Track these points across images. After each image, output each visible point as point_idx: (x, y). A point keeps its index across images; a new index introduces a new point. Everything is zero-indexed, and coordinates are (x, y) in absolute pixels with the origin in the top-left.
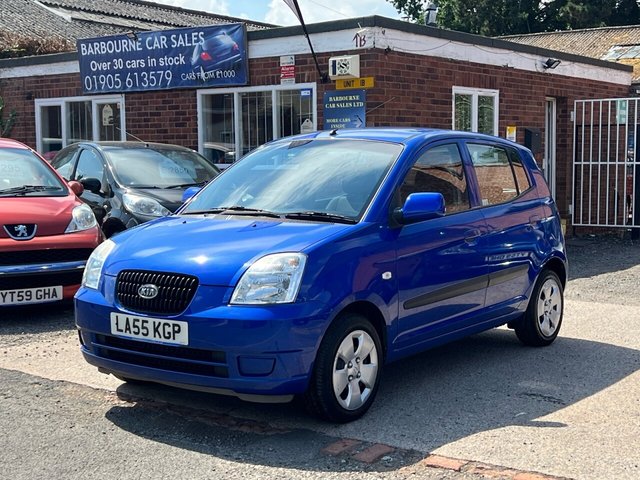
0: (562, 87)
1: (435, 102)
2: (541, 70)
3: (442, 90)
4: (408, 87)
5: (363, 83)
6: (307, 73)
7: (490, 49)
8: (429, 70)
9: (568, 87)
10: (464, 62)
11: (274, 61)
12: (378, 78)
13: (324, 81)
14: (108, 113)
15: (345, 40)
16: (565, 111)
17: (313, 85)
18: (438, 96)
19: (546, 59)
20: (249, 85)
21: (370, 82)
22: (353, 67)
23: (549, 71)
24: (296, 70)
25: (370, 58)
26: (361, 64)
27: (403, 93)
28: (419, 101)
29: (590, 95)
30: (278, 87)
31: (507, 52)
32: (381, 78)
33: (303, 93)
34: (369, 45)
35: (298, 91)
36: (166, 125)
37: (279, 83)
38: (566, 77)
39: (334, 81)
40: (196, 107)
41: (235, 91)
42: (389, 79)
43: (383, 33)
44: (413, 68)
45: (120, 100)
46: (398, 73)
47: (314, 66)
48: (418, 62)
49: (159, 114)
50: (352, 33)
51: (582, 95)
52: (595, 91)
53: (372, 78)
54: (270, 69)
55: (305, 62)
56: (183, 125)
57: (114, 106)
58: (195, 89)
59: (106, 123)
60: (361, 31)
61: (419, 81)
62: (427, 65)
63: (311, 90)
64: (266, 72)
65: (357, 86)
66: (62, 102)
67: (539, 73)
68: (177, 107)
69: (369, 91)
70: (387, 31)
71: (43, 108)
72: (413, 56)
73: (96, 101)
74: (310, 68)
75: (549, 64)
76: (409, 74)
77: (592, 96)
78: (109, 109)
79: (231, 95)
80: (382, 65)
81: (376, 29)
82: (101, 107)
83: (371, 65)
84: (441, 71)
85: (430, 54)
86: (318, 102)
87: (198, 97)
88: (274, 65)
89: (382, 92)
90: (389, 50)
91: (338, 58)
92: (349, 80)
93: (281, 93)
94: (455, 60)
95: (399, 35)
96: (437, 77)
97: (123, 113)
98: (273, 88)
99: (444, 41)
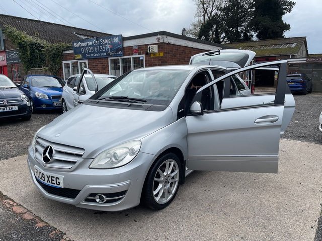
1: (185, 61)
3: (187, 58)
7: (204, 45)
8: (183, 51)
12: (164, 53)
13: (147, 54)
15: (153, 40)
17: (144, 55)
20: (124, 56)
21: (162, 54)
22: (155, 49)
24: (138, 50)
25: (161, 45)
26: (159, 48)
27: (174, 58)
28: (179, 61)
30: (134, 56)
31: (210, 45)
32: (166, 53)
33: (141, 58)
34: (161, 41)
35: (139, 58)
36: (100, 69)
39: (150, 54)
40: (108, 63)
41: (120, 58)
42: (168, 53)
43: (166, 37)
44: (177, 50)
45: (86, 61)
47: (143, 49)
48: (179, 48)
49: (97, 66)
50: (156, 37)
55: (141, 48)
56: (104, 69)
57: (85, 63)
58: (107, 58)
59: (82, 68)
60: (159, 36)
61: (180, 54)
62: (182, 49)
63: (143, 57)
64: (129, 51)
65: (158, 55)
66: (70, 62)
68: (102, 63)
69: (162, 57)
70: (168, 37)
71: (65, 64)
72: (177, 45)
73: (79, 62)
74: (143, 50)
76: (176, 52)
78: (83, 64)
79: (119, 59)
80: (166, 48)
81: (164, 36)
82: (81, 63)
83: (162, 48)
84: (187, 51)
85: (183, 45)
86: (146, 61)
87: (109, 60)
88: (131, 49)
89: (166, 58)
90: (169, 43)
91: (151, 46)
92: (155, 54)
93: (134, 58)
94: (192, 47)
95: (172, 38)
96: (185, 53)
97: (87, 65)
98: (131, 57)
99: (188, 41)
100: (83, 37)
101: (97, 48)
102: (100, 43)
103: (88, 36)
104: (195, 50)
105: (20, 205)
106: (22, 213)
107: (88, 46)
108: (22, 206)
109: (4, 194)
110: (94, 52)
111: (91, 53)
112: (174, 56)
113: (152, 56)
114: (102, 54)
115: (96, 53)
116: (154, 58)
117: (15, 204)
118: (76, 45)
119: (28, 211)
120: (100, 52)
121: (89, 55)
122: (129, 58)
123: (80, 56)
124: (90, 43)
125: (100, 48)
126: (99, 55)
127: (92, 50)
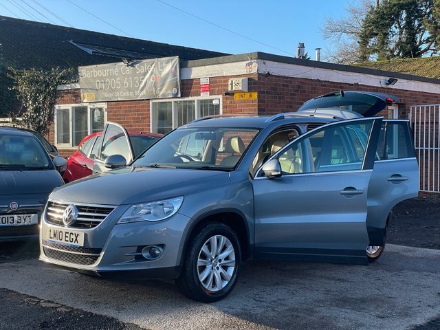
0: (401, 97)
2: (384, 86)
4: (283, 98)
5: (251, 95)
6: (217, 89)
8: (299, 87)
9: (406, 97)
10: (325, 81)
11: (197, 81)
12: (260, 93)
13: (227, 94)
14: (97, 114)
15: (240, 68)
16: (404, 113)
17: (221, 97)
19: (388, 79)
20: (181, 97)
21: (255, 96)
22: (243, 85)
23: (390, 86)
24: (210, 87)
26: (250, 84)
27: (280, 102)
29: (424, 102)
30: (199, 98)
31: (358, 74)
32: (264, 92)
33: (215, 102)
34: (254, 71)
35: (211, 101)
37: (200, 95)
38: (404, 90)
39: (233, 94)
40: (149, 110)
41: (173, 101)
42: (268, 93)
43: (264, 63)
44: (287, 86)
45: (104, 106)
46: (275, 89)
47: (219, 84)
48: (291, 82)
49: (127, 115)
50: (243, 64)
51: (417, 102)
52: (427, 99)
53: (256, 93)
54: (194, 86)
55: (215, 82)
56: (141, 122)
58: (148, 100)
59: (96, 120)
60: (250, 62)
61: (291, 94)
62: (297, 84)
63: (219, 100)
64: (191, 88)
65: (247, 97)
66: (69, 107)
67: (383, 88)
68: (138, 111)
69: (255, 100)
70: (267, 62)
71: (59, 110)
72: (285, 78)
73: (90, 107)
74: (218, 86)
75: (390, 82)
76: (283, 90)
77: (425, 103)
78: (97, 111)
79: (170, 103)
80: (263, 84)
81: (259, 61)
82: (93, 110)
83: (255, 83)
84: (307, 87)
85: (299, 76)
86: (224, 107)
87: (151, 104)
88: (197, 83)
90: (269, 74)
91: (234, 79)
92: (242, 93)
93: (201, 101)
94: (318, 80)
95: (275, 64)
97: (106, 114)
98: (195, 98)
99: (310, 68)
100: (90, 51)
101: (128, 80)
104: (322, 85)
106: (56, 308)
108: (53, 302)
110: (122, 89)
111: (116, 90)
112: (280, 98)
113: (237, 97)
114: (137, 93)
115: (125, 90)
116: (239, 101)
117: (43, 301)
120: (133, 89)
121: (111, 94)
122: (191, 102)
123: (91, 96)
124: (115, 71)
125: (134, 82)
126: (131, 94)
127: (117, 85)
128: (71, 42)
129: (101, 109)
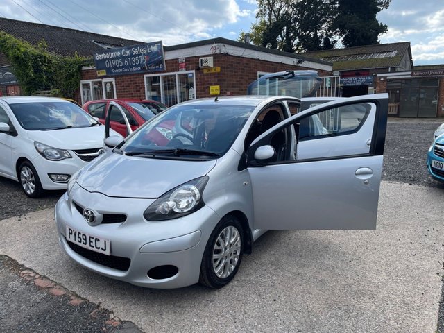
1: (249, 79)
2: (296, 65)
3: (253, 73)
4: (237, 72)
5: (215, 70)
6: (191, 66)
7: (274, 55)
8: (247, 64)
11: (176, 61)
12: (222, 68)
13: (198, 69)
14: (109, 86)
15: (207, 50)
17: (194, 72)
18: (251, 76)
19: (299, 60)
20: (166, 72)
21: (218, 69)
22: (210, 62)
23: (300, 65)
24: (186, 64)
25: (217, 58)
26: (214, 61)
27: (235, 75)
28: (242, 78)
30: (180, 73)
31: (282, 56)
32: (224, 68)
33: (189, 75)
34: (218, 52)
35: (187, 75)
36: (132, 91)
37: (178, 71)
38: (306, 68)
39: (203, 69)
40: (144, 82)
41: (160, 75)
42: (227, 68)
43: (224, 46)
44: (239, 63)
45: (113, 80)
47: (192, 62)
48: (242, 60)
49: (129, 86)
50: (209, 47)
53: (219, 68)
54: (174, 64)
55: (189, 61)
56: (139, 91)
58: (143, 75)
59: (108, 90)
60: (215, 45)
61: (242, 69)
62: (245, 61)
63: (193, 74)
64: (173, 66)
65: (213, 71)
66: (90, 82)
68: (136, 83)
69: (218, 73)
70: (226, 46)
71: (83, 85)
72: (239, 57)
73: (103, 81)
74: (192, 64)
75: (300, 62)
76: (237, 66)
78: (108, 84)
79: (159, 77)
80: (224, 61)
81: (219, 44)
82: (106, 83)
83: (218, 61)
84: (252, 64)
85: (247, 56)
86: (196, 79)
87: (145, 79)
88: (176, 62)
89: (224, 74)
90: (227, 54)
91: (203, 58)
92: (208, 68)
94: (258, 59)
95: (232, 47)
96: (250, 67)
97: (114, 86)
98: (176, 73)
99: (253, 51)
100: (106, 47)
101: (128, 60)
102: (131, 53)
103: (112, 45)
104: (261, 63)
105: (45, 277)
106: (49, 288)
107: (114, 58)
108: (48, 278)
109: (21, 262)
110: (124, 66)
111: (120, 67)
112: (235, 72)
113: (205, 72)
114: (135, 69)
115: (126, 67)
116: (207, 74)
117: (37, 276)
118: (98, 57)
119: (57, 284)
120: (132, 66)
121: (117, 71)
122: (171, 76)
123: (103, 73)
124: (118, 54)
125: (132, 61)
126: (131, 69)
127: (120, 64)
128: (93, 41)
129: (111, 83)
